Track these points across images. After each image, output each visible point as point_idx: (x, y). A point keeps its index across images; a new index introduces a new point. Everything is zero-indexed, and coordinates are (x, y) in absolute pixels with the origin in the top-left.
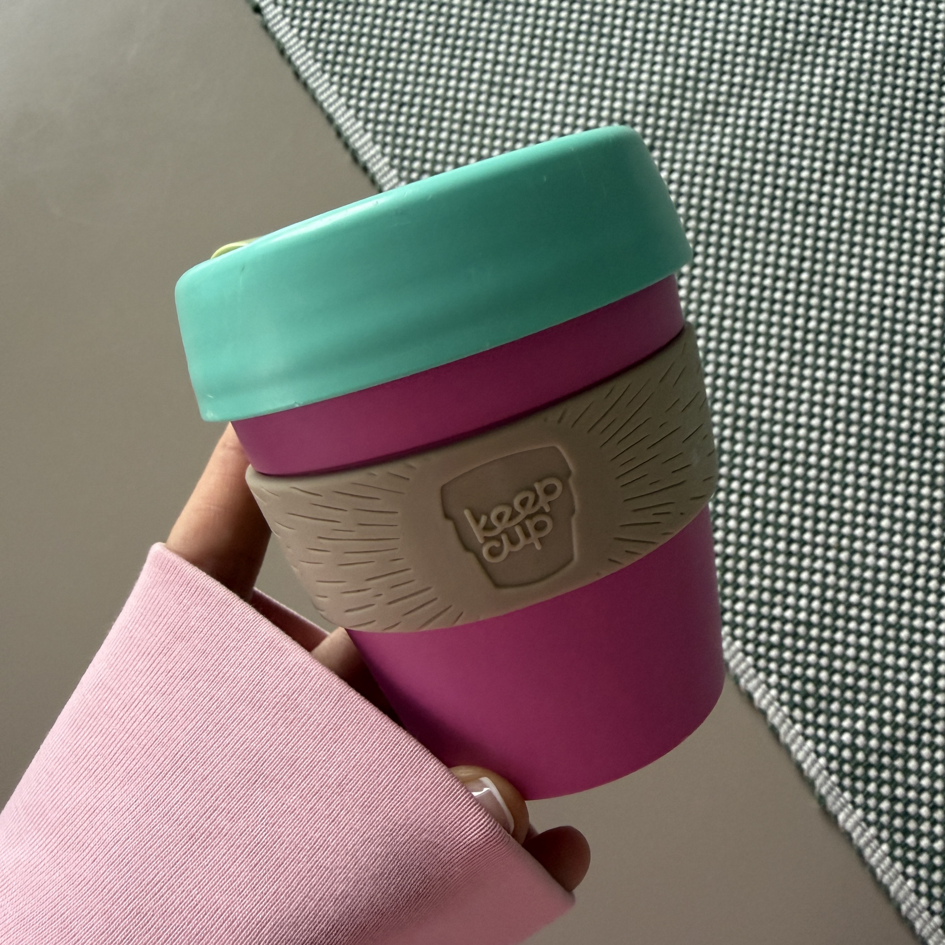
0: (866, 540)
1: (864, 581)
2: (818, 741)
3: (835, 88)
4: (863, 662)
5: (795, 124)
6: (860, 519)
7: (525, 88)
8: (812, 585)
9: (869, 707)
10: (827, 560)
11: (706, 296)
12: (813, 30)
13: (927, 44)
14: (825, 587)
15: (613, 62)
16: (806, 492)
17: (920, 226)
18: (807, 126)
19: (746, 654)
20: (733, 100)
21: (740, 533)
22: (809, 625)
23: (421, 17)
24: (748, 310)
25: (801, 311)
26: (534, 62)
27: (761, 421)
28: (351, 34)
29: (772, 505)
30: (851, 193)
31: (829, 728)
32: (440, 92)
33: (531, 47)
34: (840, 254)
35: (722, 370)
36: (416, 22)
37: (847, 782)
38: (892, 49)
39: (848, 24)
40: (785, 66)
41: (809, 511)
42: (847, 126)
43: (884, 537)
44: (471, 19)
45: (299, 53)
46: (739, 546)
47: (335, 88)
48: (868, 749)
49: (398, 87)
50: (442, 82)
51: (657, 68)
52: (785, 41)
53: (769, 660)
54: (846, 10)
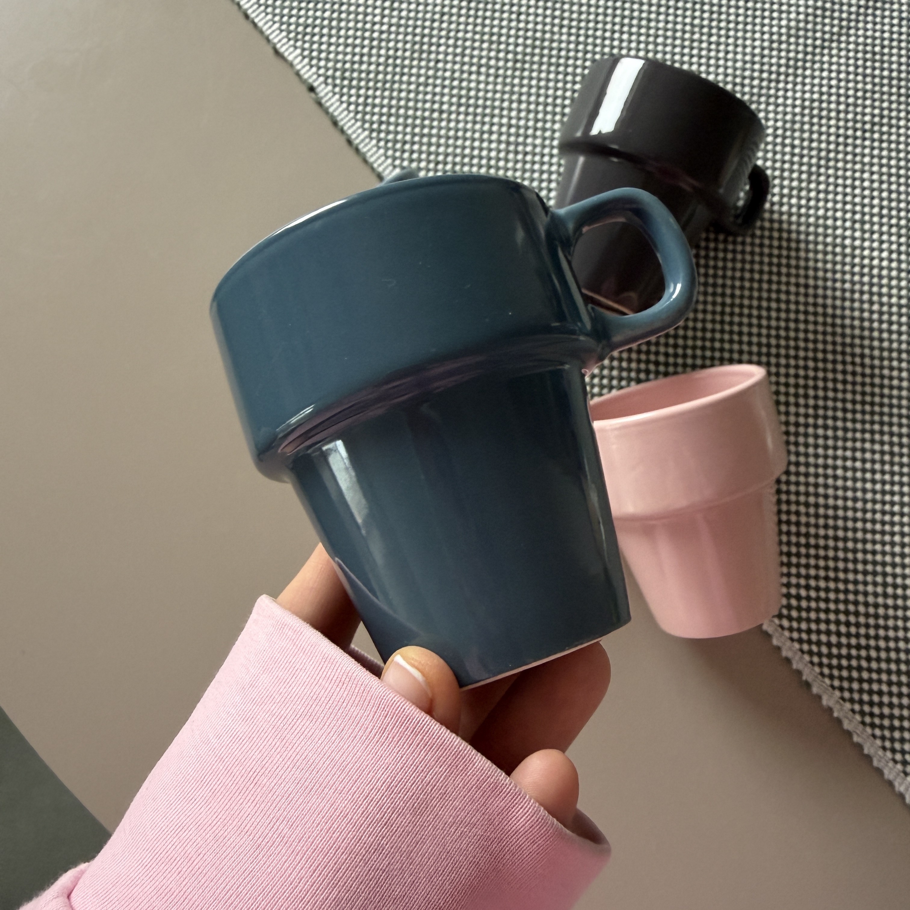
0: (826, 486)
1: (827, 518)
2: (802, 642)
3: (776, 136)
4: (831, 580)
6: (820, 471)
7: (535, 146)
9: (838, 613)
10: (799, 504)
12: (755, 90)
13: (842, 99)
14: (799, 525)
17: (848, 242)
23: (446, 91)
24: (723, 314)
25: (764, 313)
26: (540, 125)
30: (794, 219)
32: (467, 151)
33: (537, 112)
34: (790, 267)
36: (443, 95)
38: (816, 104)
39: (781, 85)
42: (787, 166)
43: (840, 483)
44: (487, 91)
45: (350, 124)
47: (382, 151)
48: (840, 645)
49: (433, 149)
50: (468, 143)
54: (779, 74)
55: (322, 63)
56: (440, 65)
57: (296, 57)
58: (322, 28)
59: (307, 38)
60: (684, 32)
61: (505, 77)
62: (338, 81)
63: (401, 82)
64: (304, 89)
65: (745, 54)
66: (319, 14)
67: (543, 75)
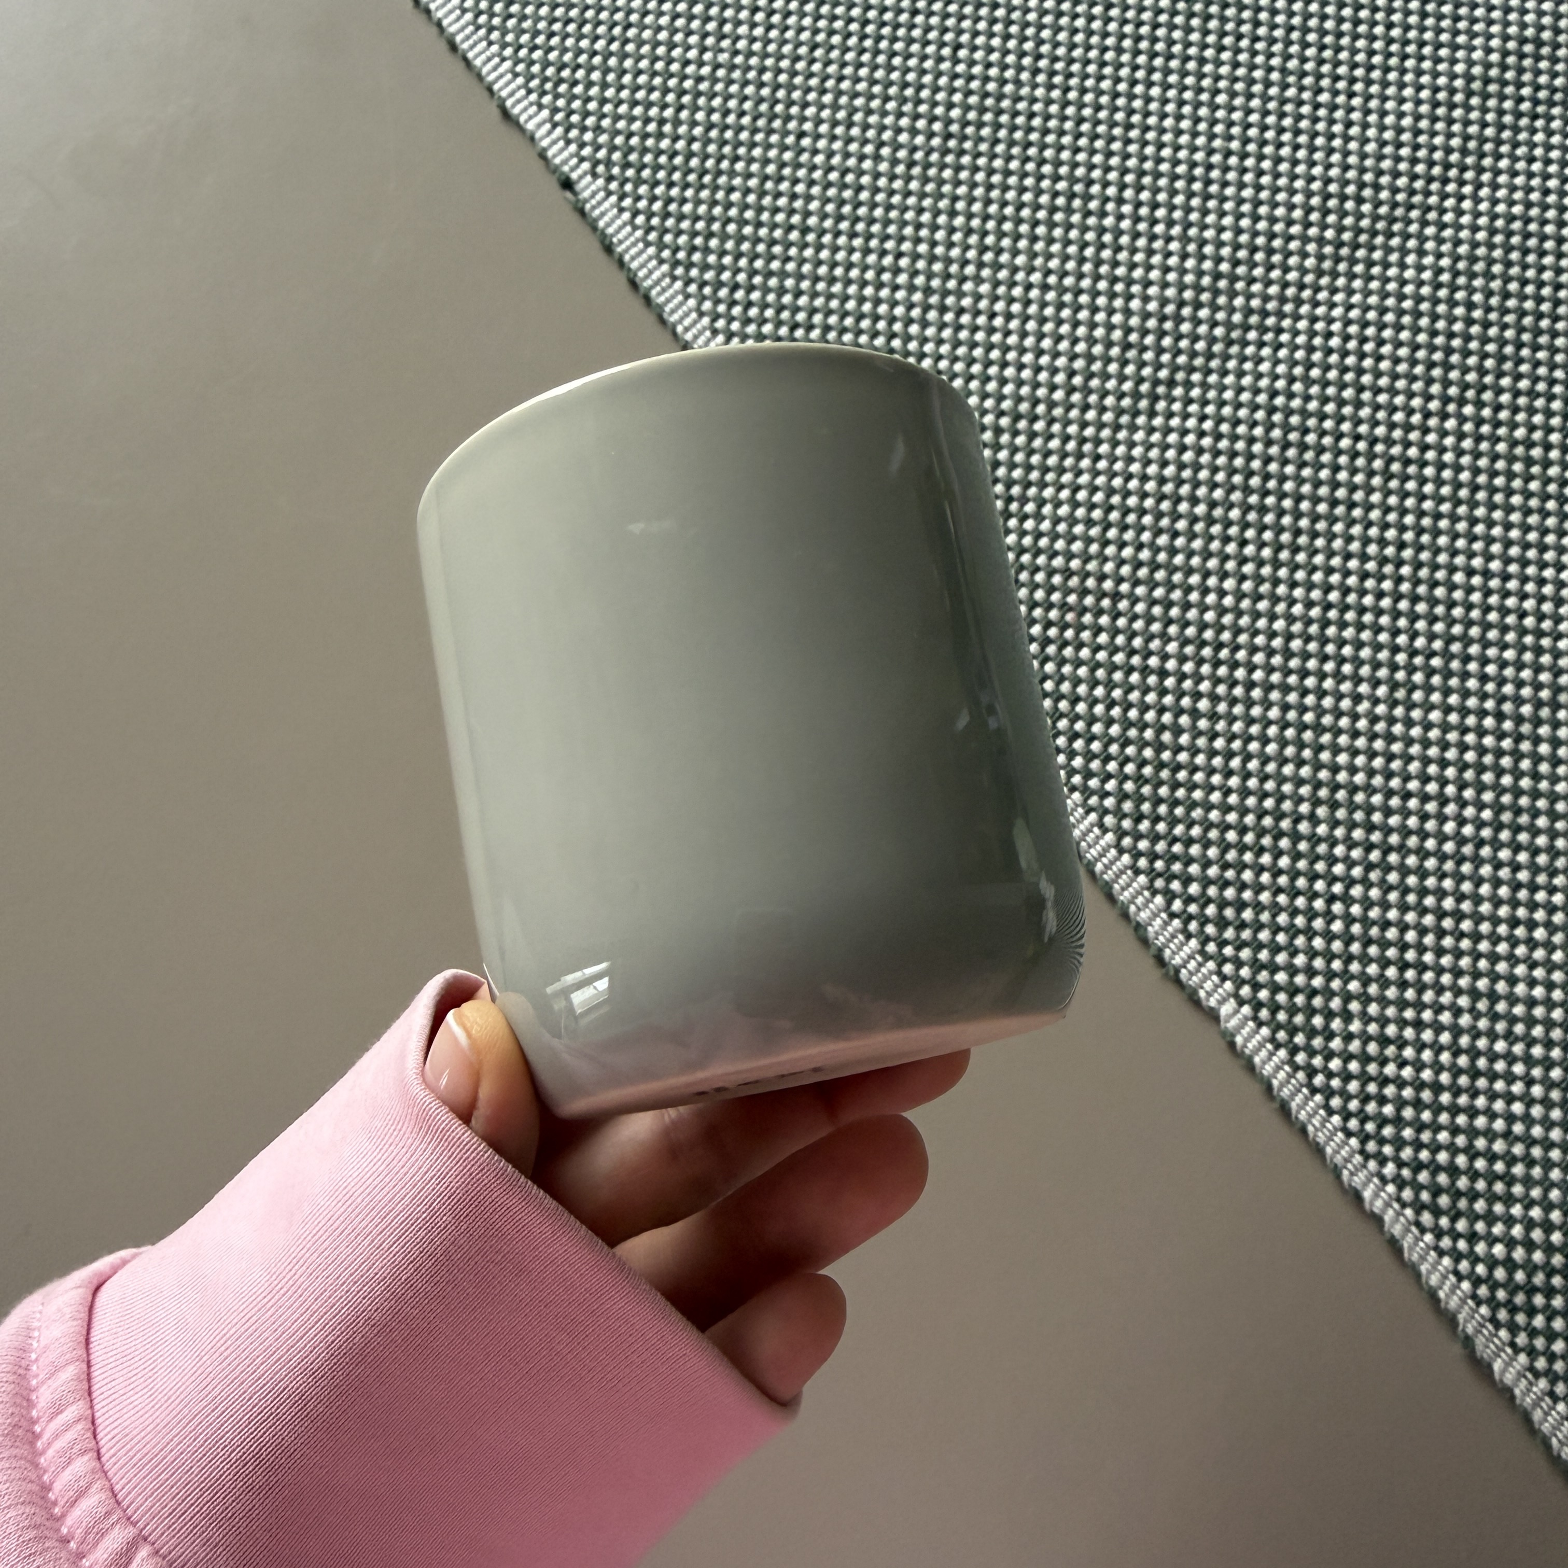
0: (1513, 960)
1: (1513, 1020)
2: (1458, 1257)
3: (1438, 286)
4: (1518, 1139)
5: (1381, 343)
6: (1502, 929)
7: (978, 297)
8: (1438, 1028)
9: (1529, 1204)
10: (1458, 992)
11: (1262, 605)
12: (1400, 197)
14: (1457, 1032)
15: (1106, 254)
16: (1423, 892)
18: (1398, 344)
19: (1349, 1134)
20: (1288, 308)
21: (1330, 957)
22: (1437, 1088)
23: (815, 190)
24: (1325, 623)
25: (1402, 623)
26: (988, 257)
27: (1353, 789)
28: (711, 220)
29: (1374, 913)
30: (1467, 444)
31: (1473, 1237)
32: (851, 305)
33: (985, 234)
34: (1455, 536)
35: (1292, 715)
36: (809, 198)
37: (1503, 1315)
38: (1517, 225)
39: (1451, 188)
40: (1361, 253)
41: (1429, 920)
42: (1456, 343)
43: (1539, 954)
44: (892, 193)
45: (633, 251)
46: (1330, 975)
47: (692, 302)
48: (1531, 1265)
49: (787, 299)
50: (852, 290)
51: (1173, 261)
52: (1360, 216)
53: (1382, 1142)
54: (1447, 166)
55: (588, 136)
56: (806, 142)
57: (539, 125)
58: (591, 69)
59: (563, 88)
60: (1268, 84)
61: (927, 166)
62: (616, 171)
63: (732, 174)
64: (553, 185)
65: (1382, 128)
66: (584, 43)
67: (998, 163)
